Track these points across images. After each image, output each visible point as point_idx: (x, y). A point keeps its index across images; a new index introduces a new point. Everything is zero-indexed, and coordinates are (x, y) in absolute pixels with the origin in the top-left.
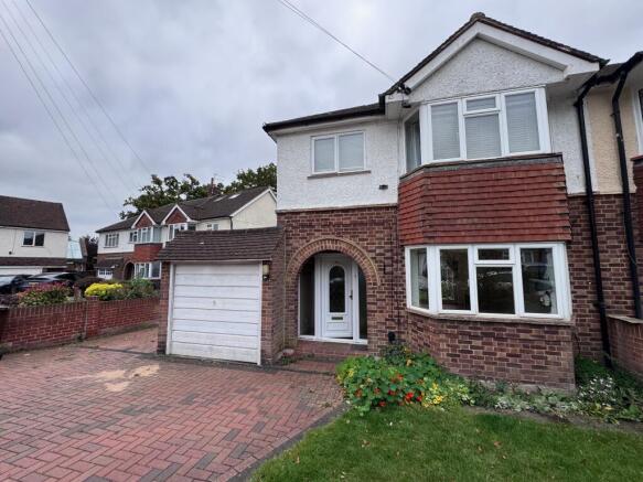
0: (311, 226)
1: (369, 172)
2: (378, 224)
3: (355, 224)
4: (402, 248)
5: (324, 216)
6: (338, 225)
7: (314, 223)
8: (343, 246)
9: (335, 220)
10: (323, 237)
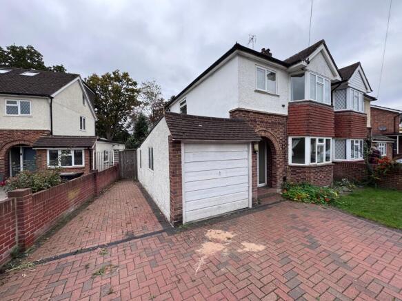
0: (255, 121)
1: (278, 96)
2: (281, 124)
3: (273, 123)
4: (287, 137)
5: (261, 116)
6: (267, 122)
7: (257, 120)
8: (269, 134)
9: (265, 119)
10: (261, 129)
